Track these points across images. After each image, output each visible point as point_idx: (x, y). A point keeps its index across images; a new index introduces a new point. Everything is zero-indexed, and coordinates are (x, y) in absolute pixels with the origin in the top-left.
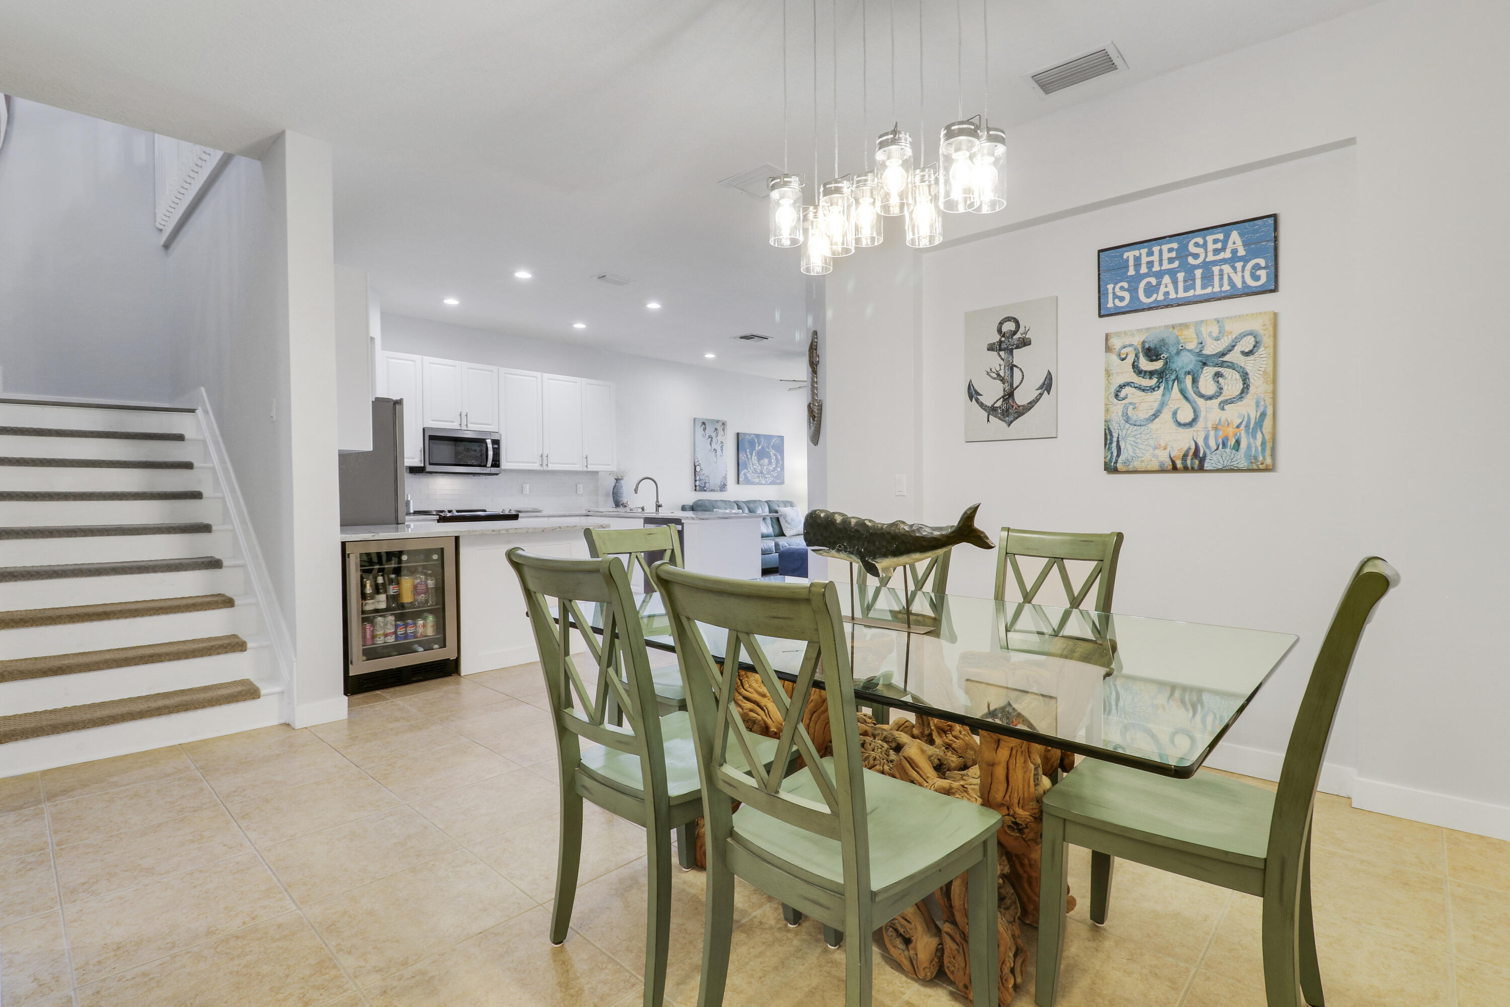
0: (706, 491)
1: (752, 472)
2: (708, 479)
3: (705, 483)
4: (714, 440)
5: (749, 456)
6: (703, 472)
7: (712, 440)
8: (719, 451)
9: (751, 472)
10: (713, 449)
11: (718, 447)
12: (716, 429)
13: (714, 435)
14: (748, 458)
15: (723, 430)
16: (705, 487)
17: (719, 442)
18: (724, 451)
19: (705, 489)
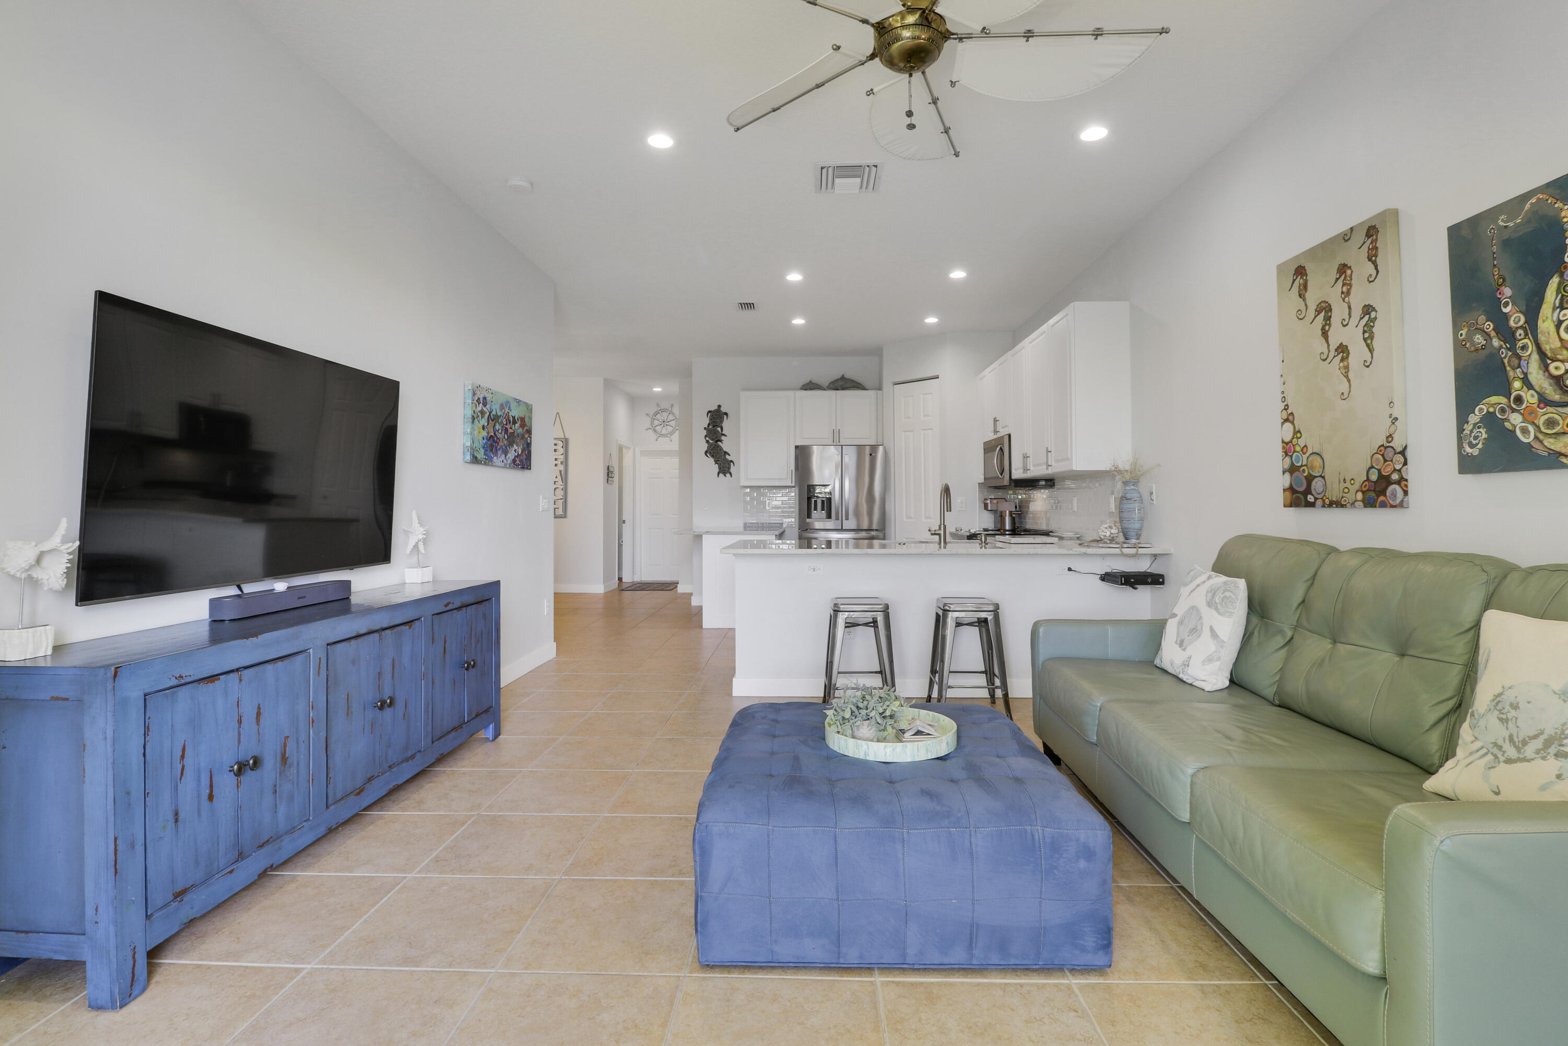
0: (1312, 505)
1: (1544, 401)
2: (1317, 461)
3: (1310, 479)
4: (1339, 312)
5: (1517, 319)
6: (1302, 442)
7: (1328, 319)
8: (1358, 351)
9: (1530, 398)
10: (1333, 346)
11: (1352, 335)
12: (1343, 269)
13: (1334, 296)
14: (1508, 335)
15: (1372, 257)
16: (1308, 491)
17: (1357, 312)
18: (1376, 343)
19: (1310, 498)
